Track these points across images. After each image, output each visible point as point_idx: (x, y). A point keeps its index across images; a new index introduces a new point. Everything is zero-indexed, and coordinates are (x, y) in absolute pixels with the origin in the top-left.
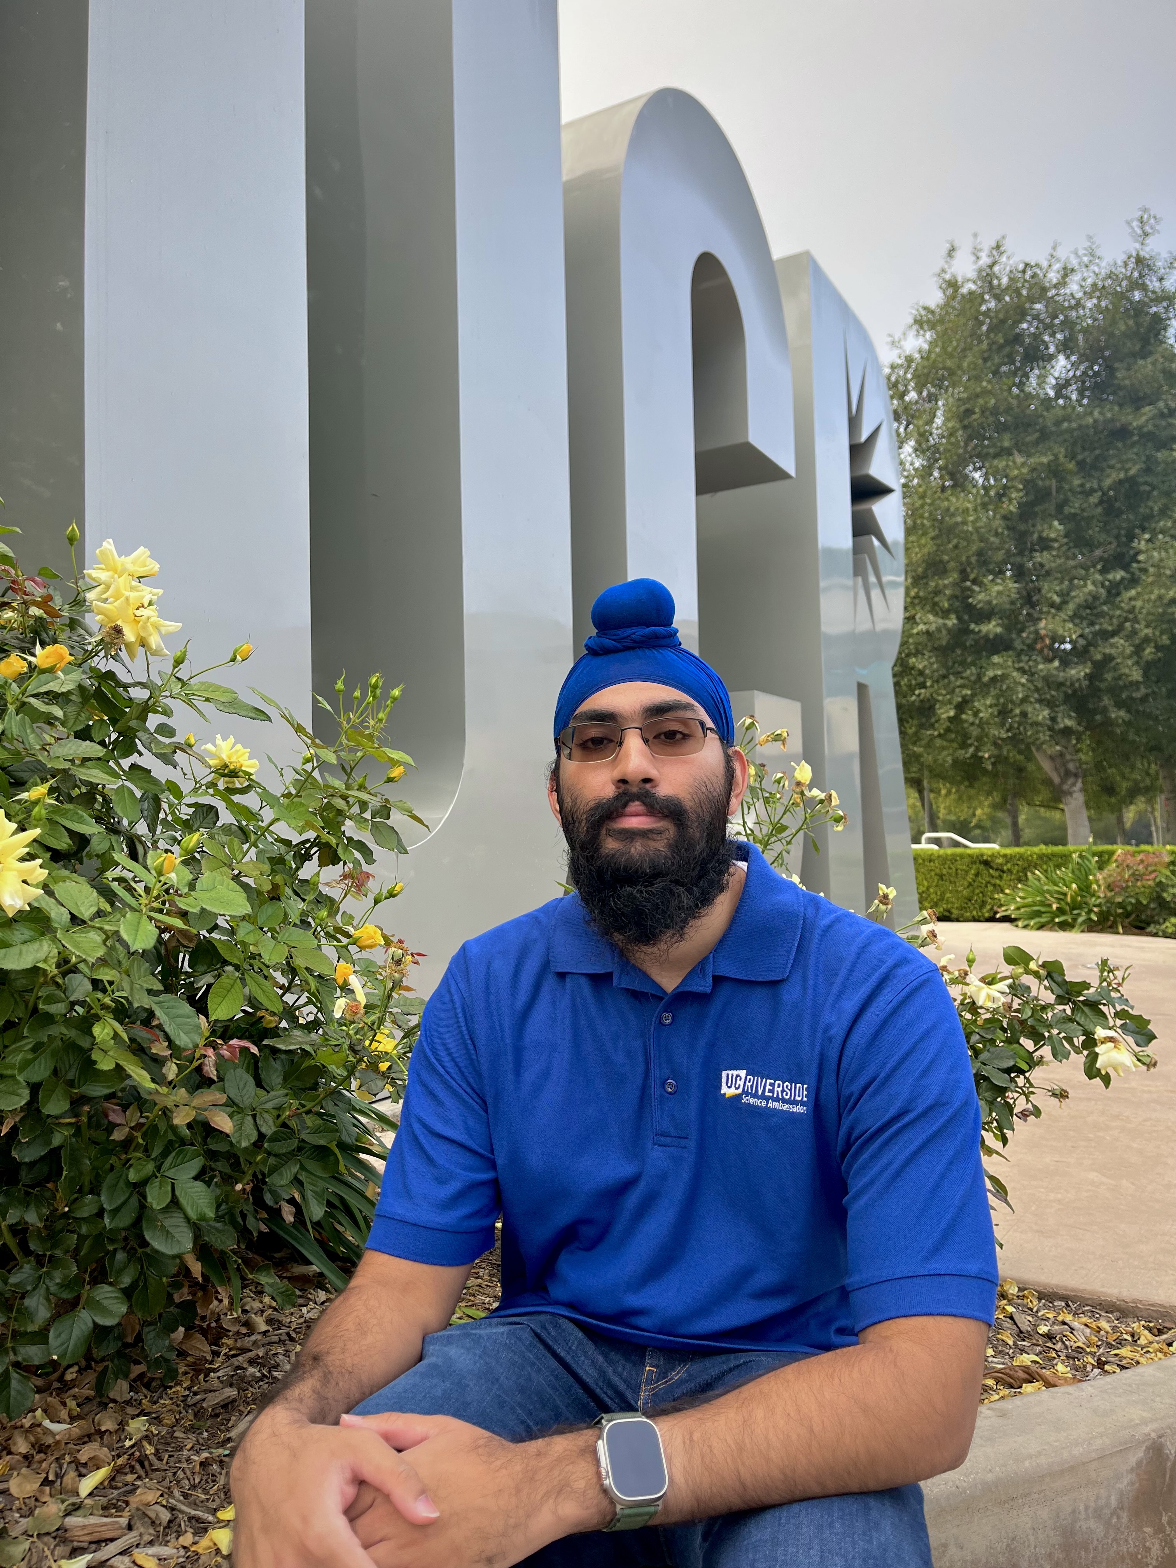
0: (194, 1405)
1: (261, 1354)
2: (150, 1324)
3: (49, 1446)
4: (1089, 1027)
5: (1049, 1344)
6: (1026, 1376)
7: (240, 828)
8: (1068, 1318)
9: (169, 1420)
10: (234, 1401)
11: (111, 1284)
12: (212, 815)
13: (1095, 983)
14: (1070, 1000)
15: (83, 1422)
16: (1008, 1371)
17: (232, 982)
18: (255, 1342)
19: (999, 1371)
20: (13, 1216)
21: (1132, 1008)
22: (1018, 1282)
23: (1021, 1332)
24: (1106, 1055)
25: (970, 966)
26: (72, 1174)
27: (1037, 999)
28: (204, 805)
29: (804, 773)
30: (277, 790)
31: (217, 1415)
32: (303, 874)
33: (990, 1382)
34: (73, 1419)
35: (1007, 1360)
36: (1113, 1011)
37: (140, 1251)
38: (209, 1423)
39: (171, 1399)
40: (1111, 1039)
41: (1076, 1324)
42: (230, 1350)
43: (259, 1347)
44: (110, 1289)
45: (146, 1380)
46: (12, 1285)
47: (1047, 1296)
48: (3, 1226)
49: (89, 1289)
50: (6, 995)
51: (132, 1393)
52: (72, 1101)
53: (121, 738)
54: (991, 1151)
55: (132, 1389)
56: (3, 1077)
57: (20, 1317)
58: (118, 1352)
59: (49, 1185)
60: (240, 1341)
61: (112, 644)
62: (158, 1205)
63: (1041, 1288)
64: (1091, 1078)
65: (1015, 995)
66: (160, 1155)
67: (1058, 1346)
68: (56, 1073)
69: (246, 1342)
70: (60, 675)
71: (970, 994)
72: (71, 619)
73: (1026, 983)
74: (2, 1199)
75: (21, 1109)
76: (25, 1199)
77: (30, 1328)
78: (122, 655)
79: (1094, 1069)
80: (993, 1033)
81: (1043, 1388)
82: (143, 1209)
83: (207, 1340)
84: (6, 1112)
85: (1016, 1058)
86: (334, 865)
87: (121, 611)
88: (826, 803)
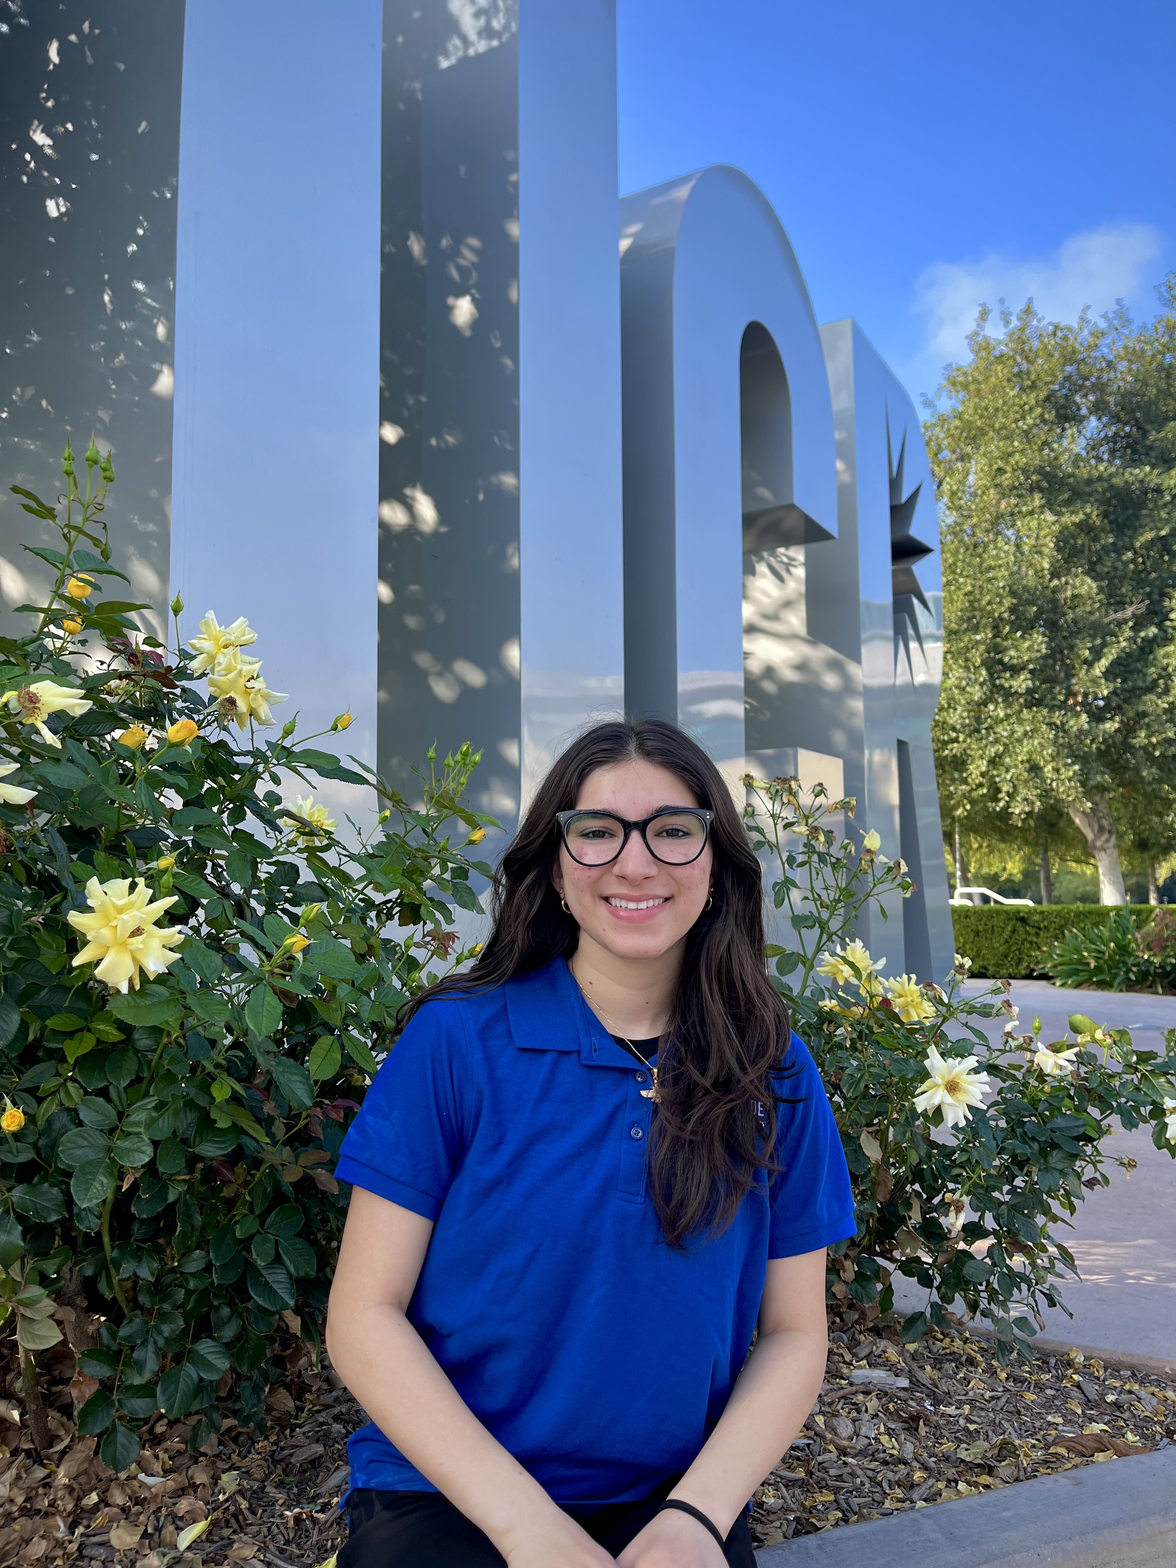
0: (282, 1460)
1: (344, 1410)
2: (248, 1378)
3: (145, 1499)
4: (1158, 1097)
5: (1118, 1414)
6: (1100, 1446)
7: (322, 887)
9: (259, 1474)
10: (321, 1456)
11: (214, 1339)
12: (292, 874)
13: (1161, 1051)
14: (1137, 1069)
15: (175, 1475)
16: (1079, 1440)
17: (329, 1043)
18: (337, 1399)
19: (1072, 1440)
20: (125, 1272)
22: (1084, 1350)
23: (1089, 1401)
25: (1036, 1034)
26: (184, 1230)
27: (1103, 1067)
28: (285, 863)
29: (874, 841)
30: (355, 848)
31: (305, 1471)
33: (1063, 1451)
34: (166, 1472)
35: (1077, 1430)
37: (242, 1305)
38: (298, 1478)
39: (259, 1453)
41: (1143, 1394)
42: (314, 1406)
43: (340, 1403)
44: (213, 1344)
45: (233, 1434)
46: (121, 1338)
47: (1113, 1368)
48: (115, 1280)
49: (193, 1343)
50: (131, 1054)
51: (221, 1448)
52: (187, 1160)
53: (231, 806)
54: (1055, 1219)
55: (220, 1443)
56: (130, 1134)
57: (128, 1370)
58: (211, 1406)
59: (161, 1241)
60: (322, 1397)
61: (226, 715)
62: (261, 1260)
63: (1106, 1356)
64: (1159, 1148)
65: (1082, 1064)
66: (264, 1212)
67: (1126, 1415)
68: (174, 1132)
69: (328, 1399)
70: (189, 749)
71: (1036, 1062)
72: (184, 690)
73: (1093, 1052)
74: (115, 1254)
75: (143, 1166)
76: (137, 1254)
77: (137, 1381)
78: (233, 726)
79: (1163, 1140)
80: (1062, 1100)
81: (1115, 1457)
82: (247, 1266)
83: (291, 1395)
84: (128, 1168)
85: (1084, 1127)
86: (415, 924)
87: (233, 684)
88: (895, 871)
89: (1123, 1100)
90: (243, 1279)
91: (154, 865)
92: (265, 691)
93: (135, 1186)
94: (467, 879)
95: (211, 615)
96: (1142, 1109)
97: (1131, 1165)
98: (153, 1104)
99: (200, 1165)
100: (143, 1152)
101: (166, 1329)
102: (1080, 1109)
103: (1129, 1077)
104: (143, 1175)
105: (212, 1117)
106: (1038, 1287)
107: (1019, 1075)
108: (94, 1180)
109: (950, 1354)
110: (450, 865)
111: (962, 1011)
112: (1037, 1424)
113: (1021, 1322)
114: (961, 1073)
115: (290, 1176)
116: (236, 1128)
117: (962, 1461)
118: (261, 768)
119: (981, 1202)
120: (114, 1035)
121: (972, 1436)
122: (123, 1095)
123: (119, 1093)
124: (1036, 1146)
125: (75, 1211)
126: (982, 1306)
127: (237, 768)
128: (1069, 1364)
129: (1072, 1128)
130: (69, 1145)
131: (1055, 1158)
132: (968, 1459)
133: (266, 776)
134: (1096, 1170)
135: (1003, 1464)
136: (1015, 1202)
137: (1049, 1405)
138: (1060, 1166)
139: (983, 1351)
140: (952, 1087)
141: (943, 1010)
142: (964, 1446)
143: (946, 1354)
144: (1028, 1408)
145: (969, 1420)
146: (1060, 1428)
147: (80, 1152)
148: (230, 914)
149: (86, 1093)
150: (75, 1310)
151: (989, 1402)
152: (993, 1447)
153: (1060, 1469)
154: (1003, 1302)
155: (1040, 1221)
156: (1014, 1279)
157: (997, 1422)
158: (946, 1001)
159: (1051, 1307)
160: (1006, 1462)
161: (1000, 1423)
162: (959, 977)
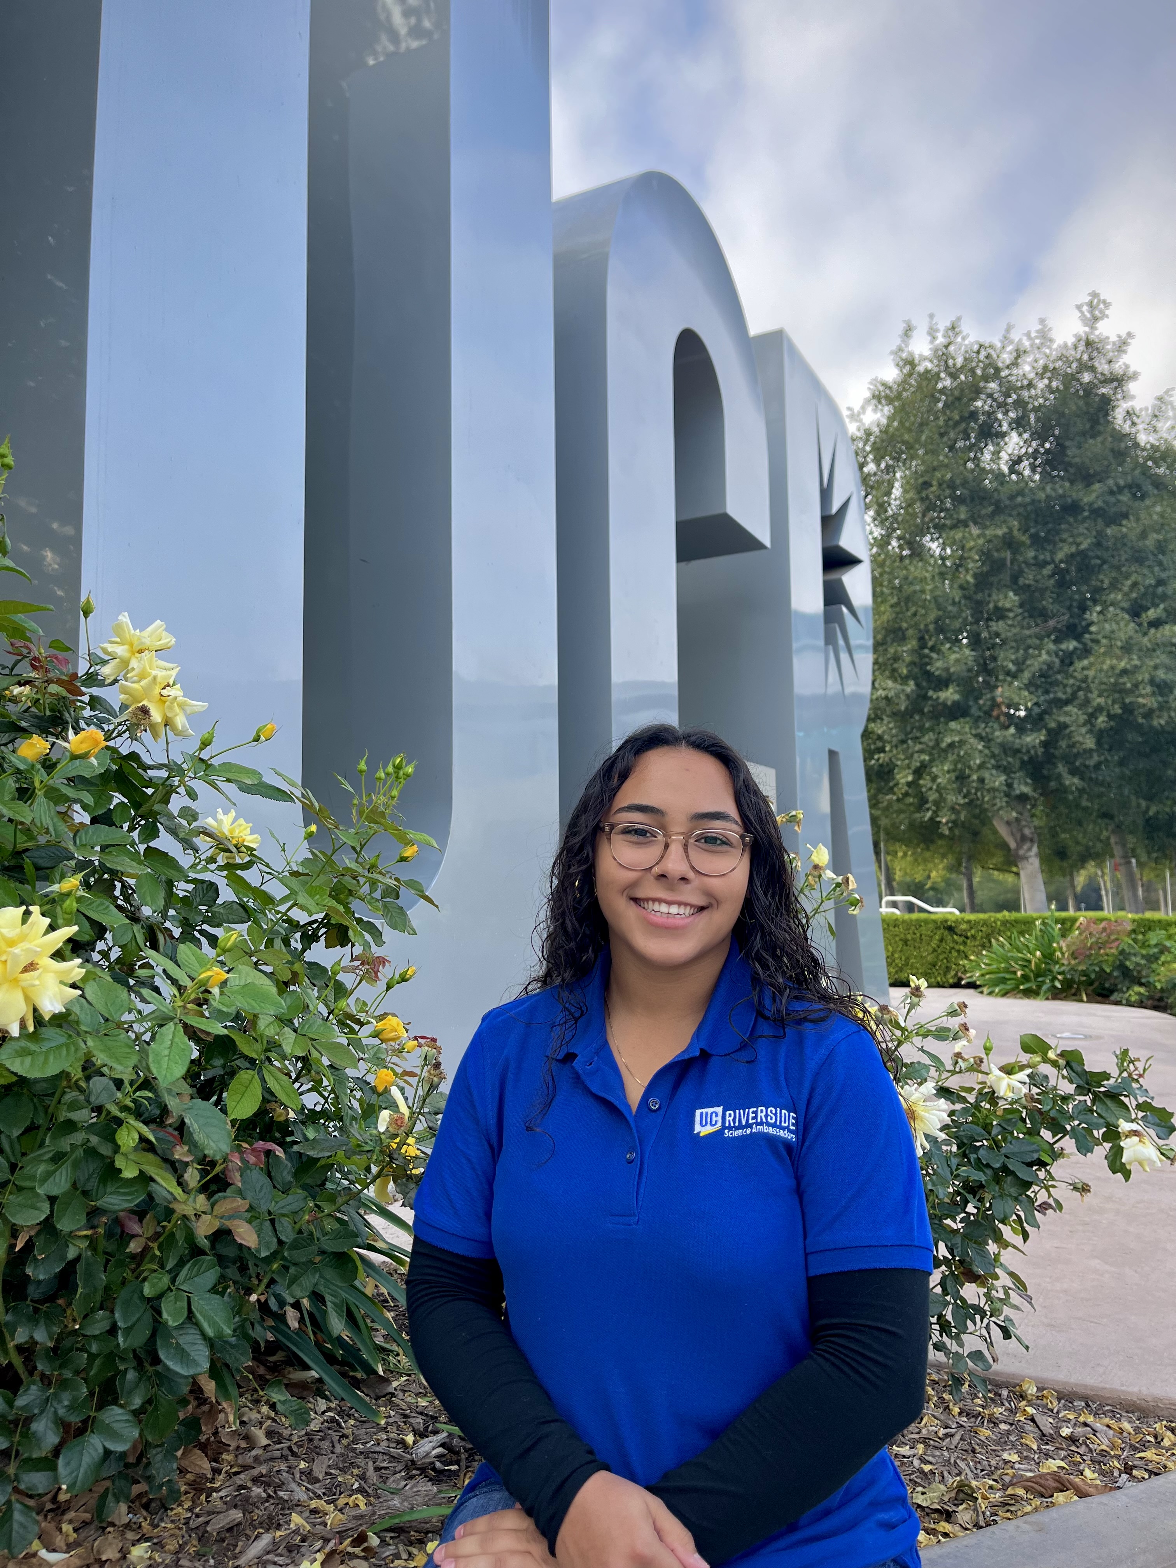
0: (197, 1528)
1: (264, 1472)
2: (158, 1446)
4: (1112, 1120)
5: (1073, 1448)
6: (1059, 1485)
7: (244, 907)
8: (1090, 1419)
9: (172, 1545)
10: (239, 1524)
11: (121, 1406)
12: (211, 893)
13: (1114, 1072)
14: (1089, 1091)
15: (80, 1550)
16: (1038, 1480)
17: (250, 1077)
18: (256, 1458)
19: (1029, 1480)
20: (21, 1336)
21: (1152, 1098)
22: (1036, 1380)
23: (1044, 1435)
24: (1132, 1149)
25: (987, 1055)
26: (87, 1291)
27: (1055, 1088)
28: (203, 882)
29: (822, 855)
30: (278, 865)
31: (223, 1540)
32: (309, 956)
33: (1021, 1492)
34: (69, 1547)
35: (1034, 1467)
36: (1134, 1103)
37: (151, 1369)
38: (215, 1548)
39: (172, 1521)
40: (1135, 1133)
41: (1098, 1426)
42: (232, 1466)
43: (260, 1464)
44: (121, 1411)
45: (144, 1500)
46: (18, 1409)
47: (1067, 1397)
48: (11, 1345)
49: (97, 1410)
50: (26, 1099)
51: (130, 1516)
52: (88, 1214)
53: (143, 822)
54: (1005, 1245)
55: (130, 1510)
56: (23, 1188)
57: (25, 1442)
58: (119, 1473)
59: (61, 1302)
61: (138, 725)
62: (173, 1321)
63: (1059, 1387)
64: (1114, 1173)
65: (1035, 1085)
66: (176, 1265)
67: (1082, 1450)
68: (74, 1185)
69: (248, 1459)
70: (93, 761)
71: (989, 1084)
72: (91, 697)
73: (1045, 1072)
74: (9, 1317)
75: (38, 1224)
76: (34, 1318)
77: (36, 1453)
78: (146, 737)
80: (1015, 1125)
81: (1076, 1498)
82: (158, 1326)
83: (207, 1456)
84: (22, 1227)
85: (1037, 1151)
86: (342, 946)
87: (147, 690)
88: (843, 887)
90: (152, 1339)
91: (54, 888)
92: (181, 699)
93: (29, 1245)
94: (398, 898)
95: (124, 618)
96: (1095, 1132)
97: (1083, 1189)
98: (51, 1155)
99: (104, 1219)
100: (38, 1209)
101: (67, 1397)
102: (1033, 1132)
103: (1082, 1098)
104: (38, 1234)
105: (117, 1165)
106: (993, 1319)
107: (971, 1098)
110: (379, 884)
111: (917, 1034)
112: (993, 1463)
113: (977, 1355)
114: (918, 1100)
115: (205, 1228)
116: (144, 1179)
118: (176, 781)
120: (5, 1078)
121: (927, 1478)
122: (17, 1147)
123: (11, 1144)
124: (990, 1172)
127: (150, 783)
128: (1022, 1396)
129: (1025, 1153)
131: (1009, 1184)
132: (924, 1504)
133: (181, 790)
134: (1050, 1195)
135: (961, 1508)
136: (969, 1231)
137: (1003, 1441)
138: (1014, 1193)
141: (898, 1033)
142: (920, 1489)
144: (982, 1445)
145: (923, 1461)
148: (140, 939)
151: (942, 1439)
153: (1019, 1513)
154: (958, 1335)
155: (992, 1247)
156: (967, 1311)
157: (952, 1461)
158: (903, 1024)
159: (1005, 1338)
160: (964, 1506)
161: (955, 1462)
162: (916, 1000)
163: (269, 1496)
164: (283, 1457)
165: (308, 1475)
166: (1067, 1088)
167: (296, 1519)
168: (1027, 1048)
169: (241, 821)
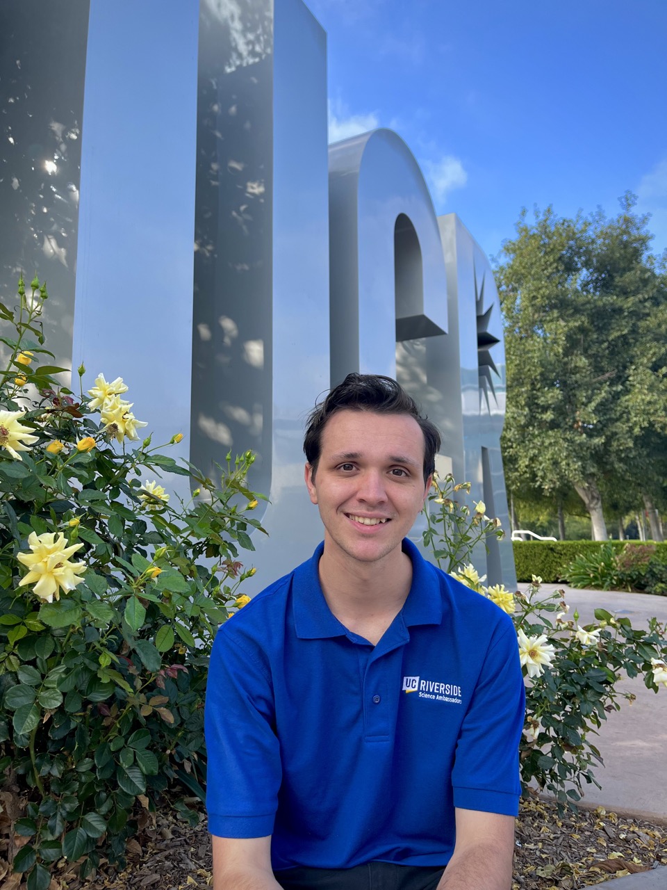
0: (135, 884)
1: (171, 853)
2: (116, 835)
4: (647, 658)
5: (627, 846)
6: (619, 867)
7: (160, 534)
8: (636, 830)
10: (158, 882)
11: (96, 812)
12: (142, 526)
13: (648, 631)
14: (634, 641)
16: (607, 863)
17: (168, 629)
18: (167, 845)
19: (602, 863)
20: (43, 772)
22: (606, 807)
23: (610, 838)
24: (659, 675)
25: (576, 620)
28: (138, 521)
29: (481, 507)
30: (179, 511)
32: (197, 562)
33: (597, 870)
35: (605, 856)
36: (660, 648)
37: (113, 792)
39: (121, 880)
40: (661, 665)
41: (641, 833)
42: (153, 850)
43: (169, 849)
44: (96, 815)
45: (105, 868)
46: (40, 813)
47: (623, 817)
48: (37, 777)
49: (84, 815)
50: (50, 639)
51: (98, 876)
52: (82, 703)
53: (111, 488)
54: (588, 729)
55: (98, 873)
56: (48, 688)
57: (44, 831)
58: (93, 851)
59: (65, 753)
60: (158, 845)
61: (111, 434)
62: (126, 765)
63: (619, 811)
64: (649, 688)
65: (603, 638)
66: (127, 734)
67: (632, 846)
68: (76, 688)
69: (162, 846)
70: (89, 454)
71: (577, 637)
72: (85, 419)
73: (609, 631)
74: (37, 761)
75: (56, 708)
76: (51, 761)
77: (50, 838)
78: (115, 441)
79: (651, 683)
80: (592, 660)
81: (629, 873)
82: (117, 768)
83: (139, 843)
84: (46, 709)
85: (605, 675)
86: (215, 557)
87: (116, 416)
88: (494, 525)
89: (627, 659)
90: (114, 775)
91: (67, 523)
92: (134, 420)
93: (51, 719)
94: (246, 530)
95: (101, 376)
96: (638, 665)
97: (632, 698)
98: (63, 670)
99: (90, 706)
100: (57, 700)
101: (68, 806)
102: (602, 665)
103: (630, 646)
104: (56, 713)
105: (99, 676)
106: (581, 771)
107: (567, 645)
108: (27, 717)
109: (529, 811)
110: (236, 522)
111: (537, 608)
112: (581, 853)
113: (572, 792)
114: (538, 646)
115: (146, 712)
116: (113, 683)
117: (540, 877)
118: (129, 465)
119: (548, 721)
120: (39, 628)
121: (544, 862)
122: (45, 665)
123: (42, 663)
124: (579, 687)
125: (14, 735)
126: (548, 783)
127: (115, 465)
128: (598, 816)
129: (599, 676)
130: (12, 695)
131: (590, 694)
132: (543, 876)
133: (132, 470)
134: (613, 701)
135: (564, 878)
136: (567, 721)
137: (587, 841)
138: (592, 700)
139: (547, 809)
140: (533, 654)
141: (526, 607)
142: (540, 868)
143: (526, 812)
144: (575, 843)
145: (542, 852)
146: (595, 855)
147: (18, 699)
148: (110, 552)
149: (22, 663)
150: (12, 794)
151: (553, 840)
152: (557, 868)
153: (597, 882)
154: (561, 781)
155: (580, 731)
156: (566, 768)
157: (558, 852)
158: (528, 602)
159: (588, 783)
160: (565, 877)
161: (560, 853)
162: (535, 588)
163: (175, 866)
164: (182, 845)
165: (196, 855)
166: (622, 640)
167: (190, 880)
168: (599, 617)
169: (159, 487)
